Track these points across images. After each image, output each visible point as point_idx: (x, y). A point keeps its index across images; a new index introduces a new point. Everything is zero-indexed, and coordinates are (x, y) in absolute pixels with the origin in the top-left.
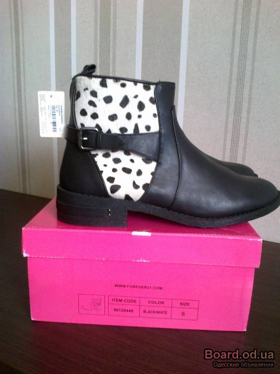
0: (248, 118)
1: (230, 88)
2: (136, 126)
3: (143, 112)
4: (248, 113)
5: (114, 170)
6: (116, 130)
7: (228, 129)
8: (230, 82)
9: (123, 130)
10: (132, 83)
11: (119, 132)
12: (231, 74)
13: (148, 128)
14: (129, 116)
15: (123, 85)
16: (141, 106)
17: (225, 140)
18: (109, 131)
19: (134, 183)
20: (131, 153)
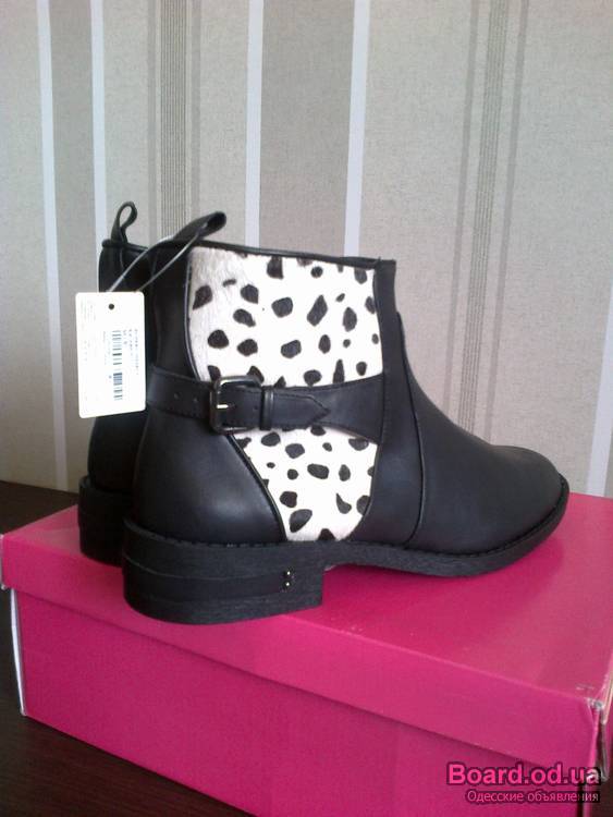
0: (499, 309)
1: (458, 244)
2: (340, 365)
3: (353, 331)
4: (500, 296)
5: (292, 474)
6: (295, 380)
7: (456, 331)
8: (459, 231)
9: (312, 376)
10: (334, 267)
11: (302, 383)
12: (461, 214)
13: (362, 368)
14: (325, 344)
15: (317, 272)
16: (350, 320)
17: (450, 354)
18: (281, 382)
19: (339, 500)
20: (325, 429)
